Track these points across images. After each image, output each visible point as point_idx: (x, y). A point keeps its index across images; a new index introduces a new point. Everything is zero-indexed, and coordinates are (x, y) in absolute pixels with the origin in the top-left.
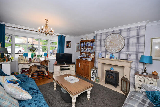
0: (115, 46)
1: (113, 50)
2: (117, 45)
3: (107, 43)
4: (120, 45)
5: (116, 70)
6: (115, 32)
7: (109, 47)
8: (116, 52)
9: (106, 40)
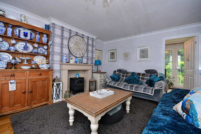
0: (79, 50)
1: (77, 54)
2: (81, 49)
3: (71, 44)
4: (83, 49)
5: (81, 75)
6: (79, 35)
7: (73, 50)
8: (80, 56)
9: (71, 41)
